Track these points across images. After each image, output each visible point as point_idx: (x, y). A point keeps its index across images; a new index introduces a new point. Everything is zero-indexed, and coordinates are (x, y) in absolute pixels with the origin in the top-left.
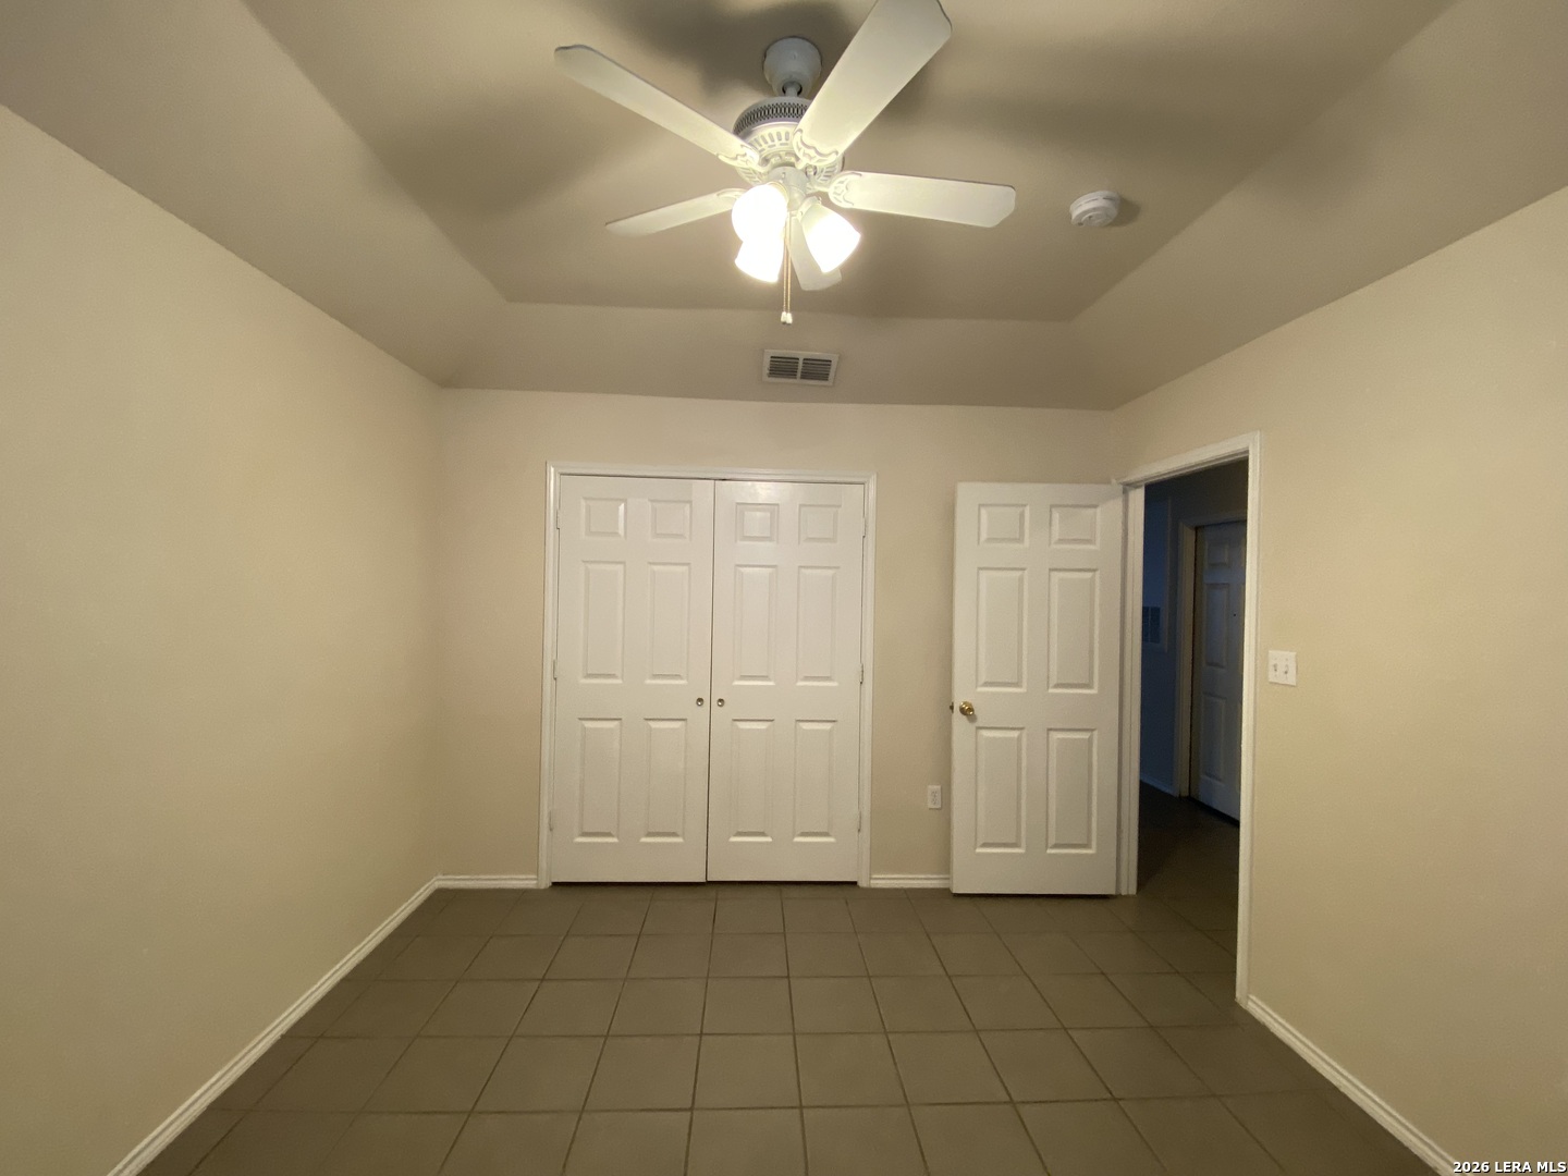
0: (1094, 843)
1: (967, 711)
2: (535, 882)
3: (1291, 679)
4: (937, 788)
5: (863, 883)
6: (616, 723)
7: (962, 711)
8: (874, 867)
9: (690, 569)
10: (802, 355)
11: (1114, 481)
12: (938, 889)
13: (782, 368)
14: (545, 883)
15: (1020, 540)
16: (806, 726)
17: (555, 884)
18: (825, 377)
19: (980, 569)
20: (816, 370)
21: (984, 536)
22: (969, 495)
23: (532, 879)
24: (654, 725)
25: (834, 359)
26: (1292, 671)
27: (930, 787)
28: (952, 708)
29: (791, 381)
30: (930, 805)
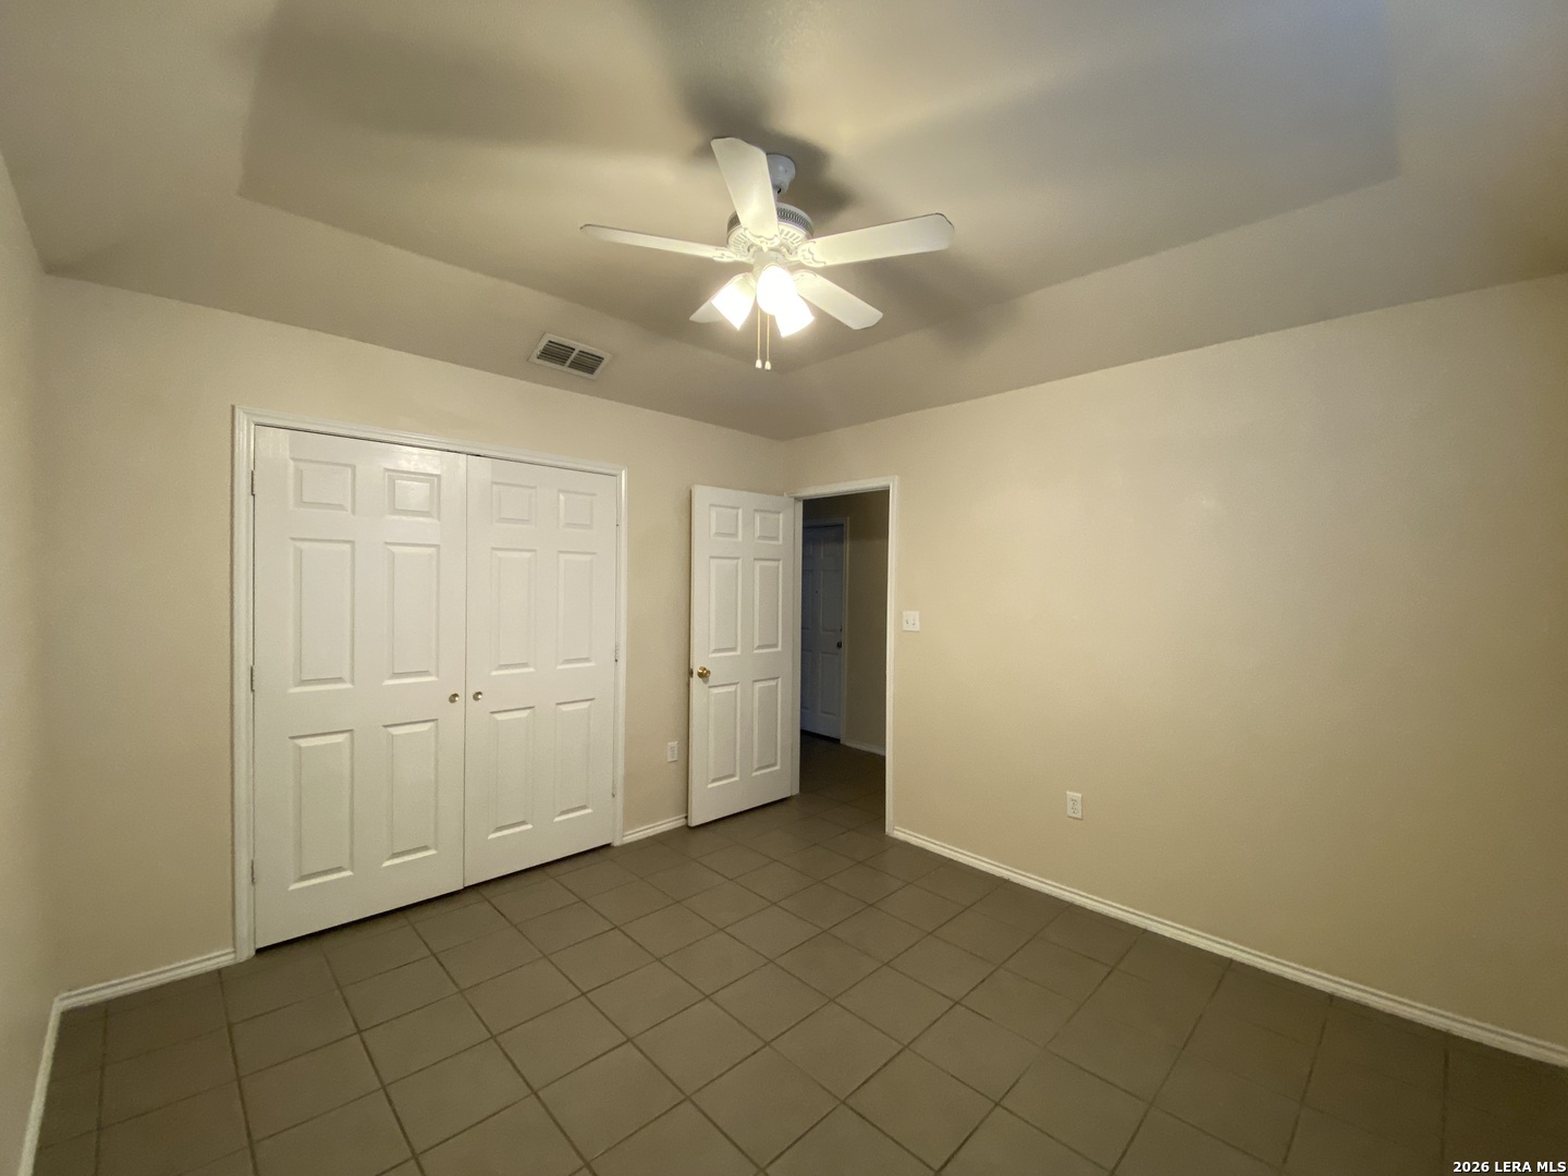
0: (779, 762)
1: (704, 675)
2: (232, 956)
3: (917, 628)
4: (674, 744)
5: (617, 843)
6: (346, 735)
7: (700, 675)
8: (629, 823)
9: (438, 553)
10: (579, 346)
11: (785, 495)
12: (675, 829)
13: (555, 353)
14: (247, 952)
15: (735, 535)
16: (565, 708)
17: (259, 951)
18: (591, 370)
19: (711, 557)
20: (587, 364)
21: (713, 531)
22: (703, 496)
23: (228, 953)
24: (395, 731)
25: (607, 357)
26: (918, 623)
27: (669, 744)
28: (691, 673)
29: (586, 375)
30: (670, 759)
